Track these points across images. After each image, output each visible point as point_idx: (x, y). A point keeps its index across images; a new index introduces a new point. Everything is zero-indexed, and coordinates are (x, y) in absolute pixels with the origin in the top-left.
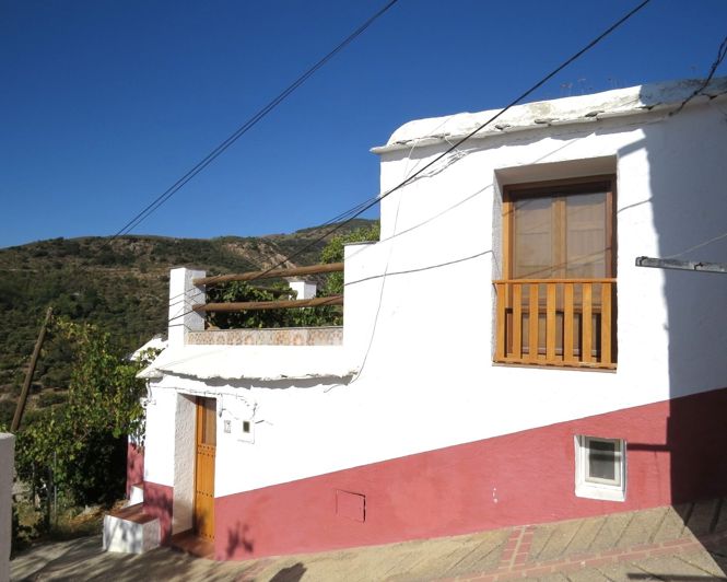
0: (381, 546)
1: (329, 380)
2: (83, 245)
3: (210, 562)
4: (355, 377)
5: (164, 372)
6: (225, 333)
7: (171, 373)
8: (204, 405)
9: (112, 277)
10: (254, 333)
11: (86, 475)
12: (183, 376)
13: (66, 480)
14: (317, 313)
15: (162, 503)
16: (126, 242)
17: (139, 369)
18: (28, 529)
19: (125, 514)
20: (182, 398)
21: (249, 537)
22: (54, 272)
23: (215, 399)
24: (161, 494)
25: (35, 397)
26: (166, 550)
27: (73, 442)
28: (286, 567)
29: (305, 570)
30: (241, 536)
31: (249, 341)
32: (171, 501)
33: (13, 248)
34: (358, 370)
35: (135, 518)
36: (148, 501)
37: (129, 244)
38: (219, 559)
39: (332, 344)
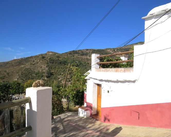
0: (144, 127)
1: (129, 81)
2: (78, 51)
3: (100, 122)
4: (136, 81)
5: (90, 78)
6: (104, 69)
7: (92, 78)
8: (99, 86)
9: (83, 58)
10: (111, 69)
11: (76, 99)
12: (94, 79)
13: (72, 99)
14: (128, 65)
15: (90, 107)
16: (86, 50)
17: (85, 77)
18: (65, 108)
19: (83, 108)
20: (94, 84)
21: (109, 118)
22: (73, 57)
23: (101, 85)
24: (90, 105)
25: (70, 82)
26: (91, 118)
27: (74, 92)
28: (118, 127)
29: (122, 129)
30: (107, 117)
31: (109, 71)
32: (92, 107)
33: (65, 53)
34: (137, 79)
35: (85, 109)
36: (87, 106)
37: (87, 51)
38: (102, 122)
39: (130, 72)
